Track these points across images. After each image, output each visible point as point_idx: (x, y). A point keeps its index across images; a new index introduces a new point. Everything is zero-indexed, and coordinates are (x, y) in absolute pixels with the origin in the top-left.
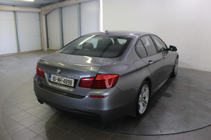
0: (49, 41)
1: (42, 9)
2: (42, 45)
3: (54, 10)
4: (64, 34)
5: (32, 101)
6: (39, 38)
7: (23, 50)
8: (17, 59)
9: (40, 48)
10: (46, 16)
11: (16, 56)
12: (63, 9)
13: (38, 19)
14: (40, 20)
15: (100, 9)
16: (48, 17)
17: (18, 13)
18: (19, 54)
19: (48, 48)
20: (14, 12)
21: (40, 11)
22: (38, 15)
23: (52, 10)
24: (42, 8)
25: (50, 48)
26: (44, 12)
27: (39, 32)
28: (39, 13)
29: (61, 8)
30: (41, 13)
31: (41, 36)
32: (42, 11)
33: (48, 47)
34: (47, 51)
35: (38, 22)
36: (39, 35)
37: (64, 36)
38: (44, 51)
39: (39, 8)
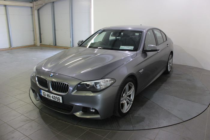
0: (42, 37)
1: (34, 4)
2: (35, 40)
3: (46, 4)
4: (56, 29)
5: (16, 96)
6: (32, 33)
7: (14, 45)
8: (8, 54)
9: (33, 44)
10: (38, 10)
11: (8, 51)
12: (55, 4)
13: (30, 13)
14: (32, 15)
15: (91, 4)
16: (40, 11)
17: (9, 8)
18: (11, 49)
19: (41, 44)
20: (5, 6)
21: (32, 6)
22: (30, 9)
23: (44, 4)
24: (34, 2)
25: (43, 43)
26: (36, 7)
27: (31, 27)
28: (31, 7)
29: (53, 2)
30: (33, 7)
31: (34, 31)
32: (34, 6)
33: (41, 42)
34: (40, 46)
35: (30, 17)
36: (32, 29)
37: (56, 31)
38: (37, 46)
39: (31, 2)
